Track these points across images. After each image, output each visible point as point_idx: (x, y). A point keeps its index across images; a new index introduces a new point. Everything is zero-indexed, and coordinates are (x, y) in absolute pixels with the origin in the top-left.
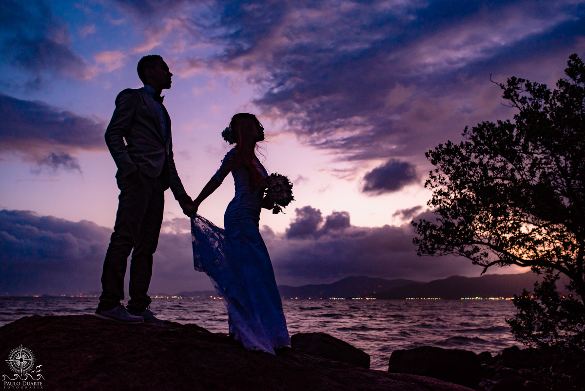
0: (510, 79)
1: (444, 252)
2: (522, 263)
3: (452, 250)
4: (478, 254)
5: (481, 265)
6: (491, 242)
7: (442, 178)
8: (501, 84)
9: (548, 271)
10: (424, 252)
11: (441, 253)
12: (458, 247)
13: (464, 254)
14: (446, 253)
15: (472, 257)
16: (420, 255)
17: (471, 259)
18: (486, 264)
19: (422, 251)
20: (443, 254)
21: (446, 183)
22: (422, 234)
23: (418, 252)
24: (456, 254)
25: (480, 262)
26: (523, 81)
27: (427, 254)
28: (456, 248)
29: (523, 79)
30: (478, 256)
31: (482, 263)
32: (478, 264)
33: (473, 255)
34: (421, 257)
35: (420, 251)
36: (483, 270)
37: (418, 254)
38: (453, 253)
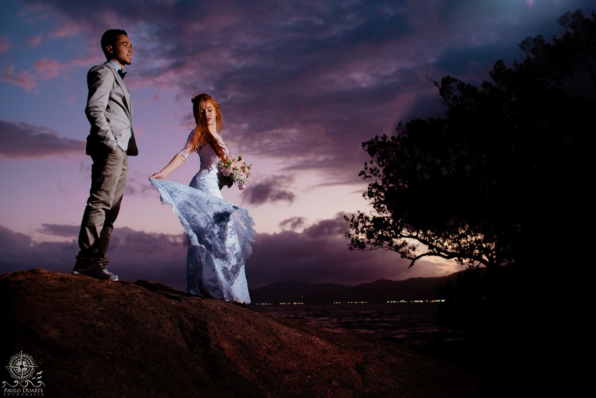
0: (445, 78)
1: (375, 246)
2: (446, 255)
3: (382, 245)
4: (407, 248)
5: (409, 258)
6: (419, 236)
7: (377, 170)
8: (435, 81)
9: (470, 262)
10: (355, 246)
11: (372, 248)
12: (387, 241)
13: (393, 249)
14: (376, 247)
15: (401, 250)
16: (352, 249)
17: (399, 253)
18: (414, 257)
19: (354, 245)
20: (374, 248)
21: (380, 175)
22: (354, 228)
23: (349, 246)
24: (386, 249)
25: (408, 255)
26: (457, 81)
27: (358, 248)
28: (386, 242)
29: (456, 79)
30: (406, 250)
31: (410, 256)
32: (406, 257)
33: (401, 248)
34: (353, 251)
35: (352, 246)
36: (411, 263)
37: (349, 248)
38: (382, 247)
